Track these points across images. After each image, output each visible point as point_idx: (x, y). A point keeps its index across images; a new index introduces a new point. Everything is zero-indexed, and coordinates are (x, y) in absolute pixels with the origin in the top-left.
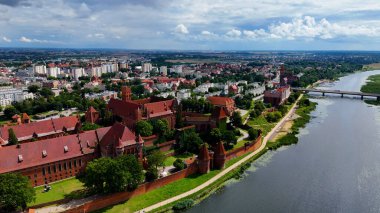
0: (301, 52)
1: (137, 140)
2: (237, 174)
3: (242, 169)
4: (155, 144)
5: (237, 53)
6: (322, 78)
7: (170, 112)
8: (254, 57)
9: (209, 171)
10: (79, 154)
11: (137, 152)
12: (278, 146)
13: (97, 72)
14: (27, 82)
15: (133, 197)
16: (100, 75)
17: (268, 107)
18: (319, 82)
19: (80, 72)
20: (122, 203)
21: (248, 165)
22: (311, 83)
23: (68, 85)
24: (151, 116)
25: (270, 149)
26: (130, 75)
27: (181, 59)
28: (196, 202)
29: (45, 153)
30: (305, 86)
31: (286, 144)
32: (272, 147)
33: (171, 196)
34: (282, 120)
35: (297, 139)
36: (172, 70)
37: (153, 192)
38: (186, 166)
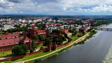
0: (101, 16)
1: (30, 41)
2: (59, 52)
3: (62, 51)
4: (39, 42)
5: (81, 16)
6: (104, 24)
7: (45, 33)
8: (85, 17)
9: (51, 51)
10: (14, 44)
11: (30, 44)
12: (77, 44)
13: (35, 21)
14: (15, 24)
15: (25, 57)
16: (36, 22)
17: (80, 32)
18: (103, 25)
19: (30, 21)
20: (21, 58)
21: (64, 49)
22: (99, 25)
23: (26, 25)
24: (39, 34)
25: (74, 45)
26: (45, 22)
27: (62, 18)
28: (42, 60)
29: (4, 43)
30: (97, 26)
31: (80, 44)
32: (75, 45)
33: (36, 57)
34: (83, 37)
35: (84, 43)
36: (57, 21)
37: (32, 56)
38: (43, 49)
